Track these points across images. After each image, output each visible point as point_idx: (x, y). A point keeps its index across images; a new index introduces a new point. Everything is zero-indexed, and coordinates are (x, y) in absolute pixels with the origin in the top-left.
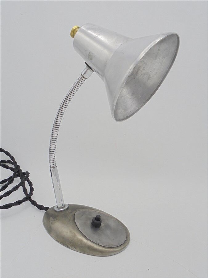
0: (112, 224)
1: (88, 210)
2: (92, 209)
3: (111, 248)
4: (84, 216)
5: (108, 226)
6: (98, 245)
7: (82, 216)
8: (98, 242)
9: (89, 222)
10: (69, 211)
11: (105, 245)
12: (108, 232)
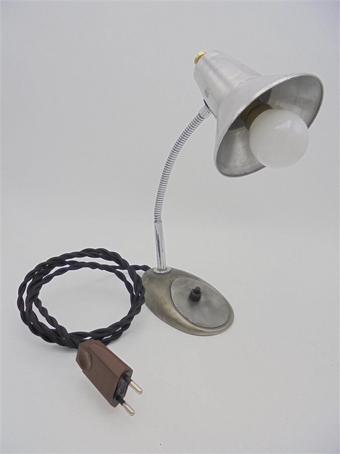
0: (215, 302)
1: (191, 279)
2: (197, 279)
3: (202, 327)
4: (184, 285)
5: (208, 304)
6: (188, 320)
7: (182, 284)
8: (189, 317)
9: (188, 293)
10: (169, 276)
11: (195, 322)
12: (206, 310)
